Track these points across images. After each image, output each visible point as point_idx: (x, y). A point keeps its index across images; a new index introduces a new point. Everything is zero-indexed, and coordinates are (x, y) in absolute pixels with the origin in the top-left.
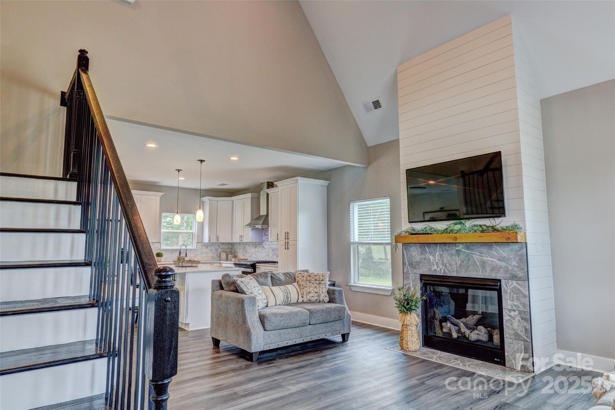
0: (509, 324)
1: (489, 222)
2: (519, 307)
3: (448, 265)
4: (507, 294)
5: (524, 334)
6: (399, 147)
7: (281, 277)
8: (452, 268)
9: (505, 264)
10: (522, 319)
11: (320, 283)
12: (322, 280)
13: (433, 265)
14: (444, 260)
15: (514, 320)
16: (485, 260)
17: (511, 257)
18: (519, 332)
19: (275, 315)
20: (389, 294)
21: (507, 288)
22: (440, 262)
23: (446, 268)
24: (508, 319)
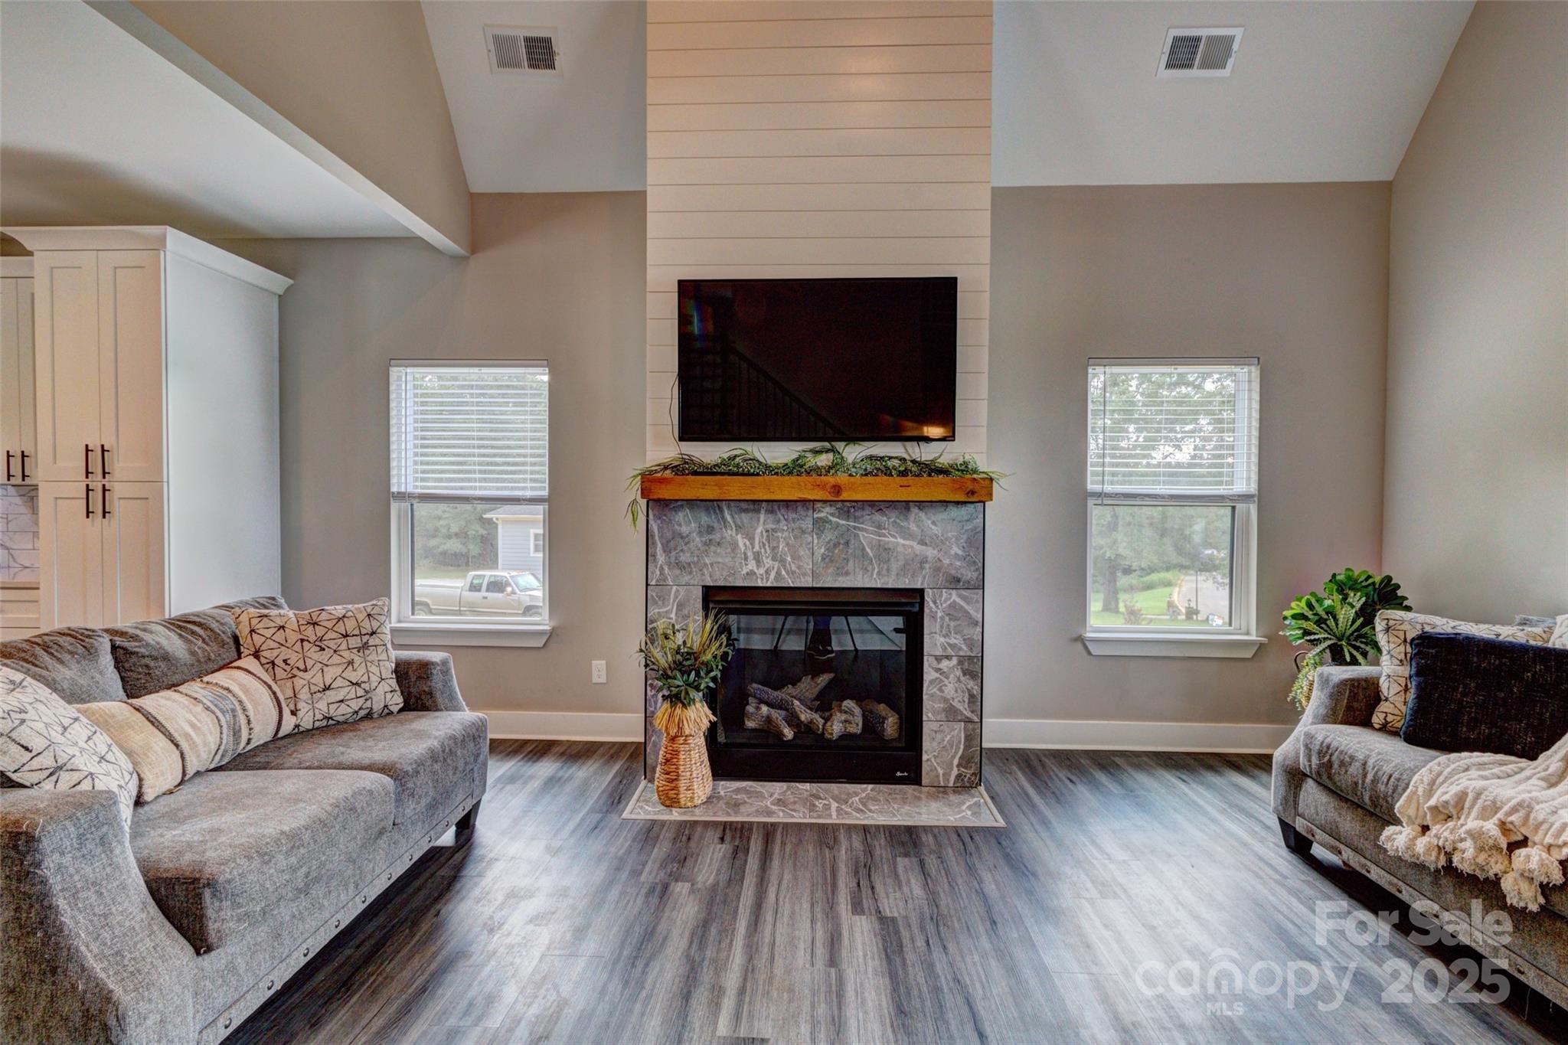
0: (935, 690)
1: (903, 450)
2: (960, 649)
3: (789, 559)
4: (936, 621)
5: (966, 706)
6: (646, 210)
7: (164, 643)
8: (799, 567)
9: (936, 552)
10: (965, 674)
11: (365, 646)
12: (373, 633)
13: (746, 559)
14: (778, 547)
15: (947, 678)
16: (888, 543)
17: (950, 534)
18: (955, 703)
19: (261, 855)
20: (541, 645)
21: (937, 607)
22: (766, 552)
23: (784, 566)
24: (934, 678)
